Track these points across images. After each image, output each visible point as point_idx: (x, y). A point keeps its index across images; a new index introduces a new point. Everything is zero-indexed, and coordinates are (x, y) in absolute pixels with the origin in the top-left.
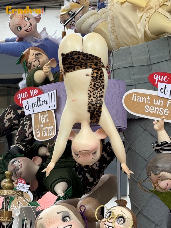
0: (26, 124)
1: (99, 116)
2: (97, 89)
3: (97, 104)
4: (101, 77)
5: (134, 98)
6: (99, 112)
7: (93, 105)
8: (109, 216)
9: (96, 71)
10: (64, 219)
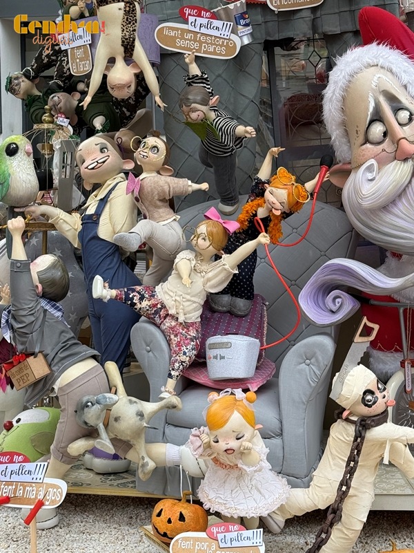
0: (64, 60)
1: (133, 50)
2: (130, 23)
3: (130, 38)
4: (133, 11)
5: (166, 32)
6: (133, 46)
7: (126, 39)
8: (144, 146)
9: (128, 5)
10: (102, 150)
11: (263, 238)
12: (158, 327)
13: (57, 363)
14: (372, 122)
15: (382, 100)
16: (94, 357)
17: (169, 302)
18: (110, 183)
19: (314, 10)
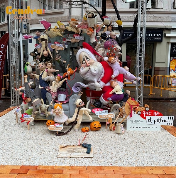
2: (46, 44)
5: (52, 46)
9: (46, 41)
11: (66, 79)
12: (50, 93)
13: (32, 99)
14: (83, 61)
15: (85, 57)
16: (39, 98)
17: (51, 89)
18: (44, 70)
19: (78, 42)
